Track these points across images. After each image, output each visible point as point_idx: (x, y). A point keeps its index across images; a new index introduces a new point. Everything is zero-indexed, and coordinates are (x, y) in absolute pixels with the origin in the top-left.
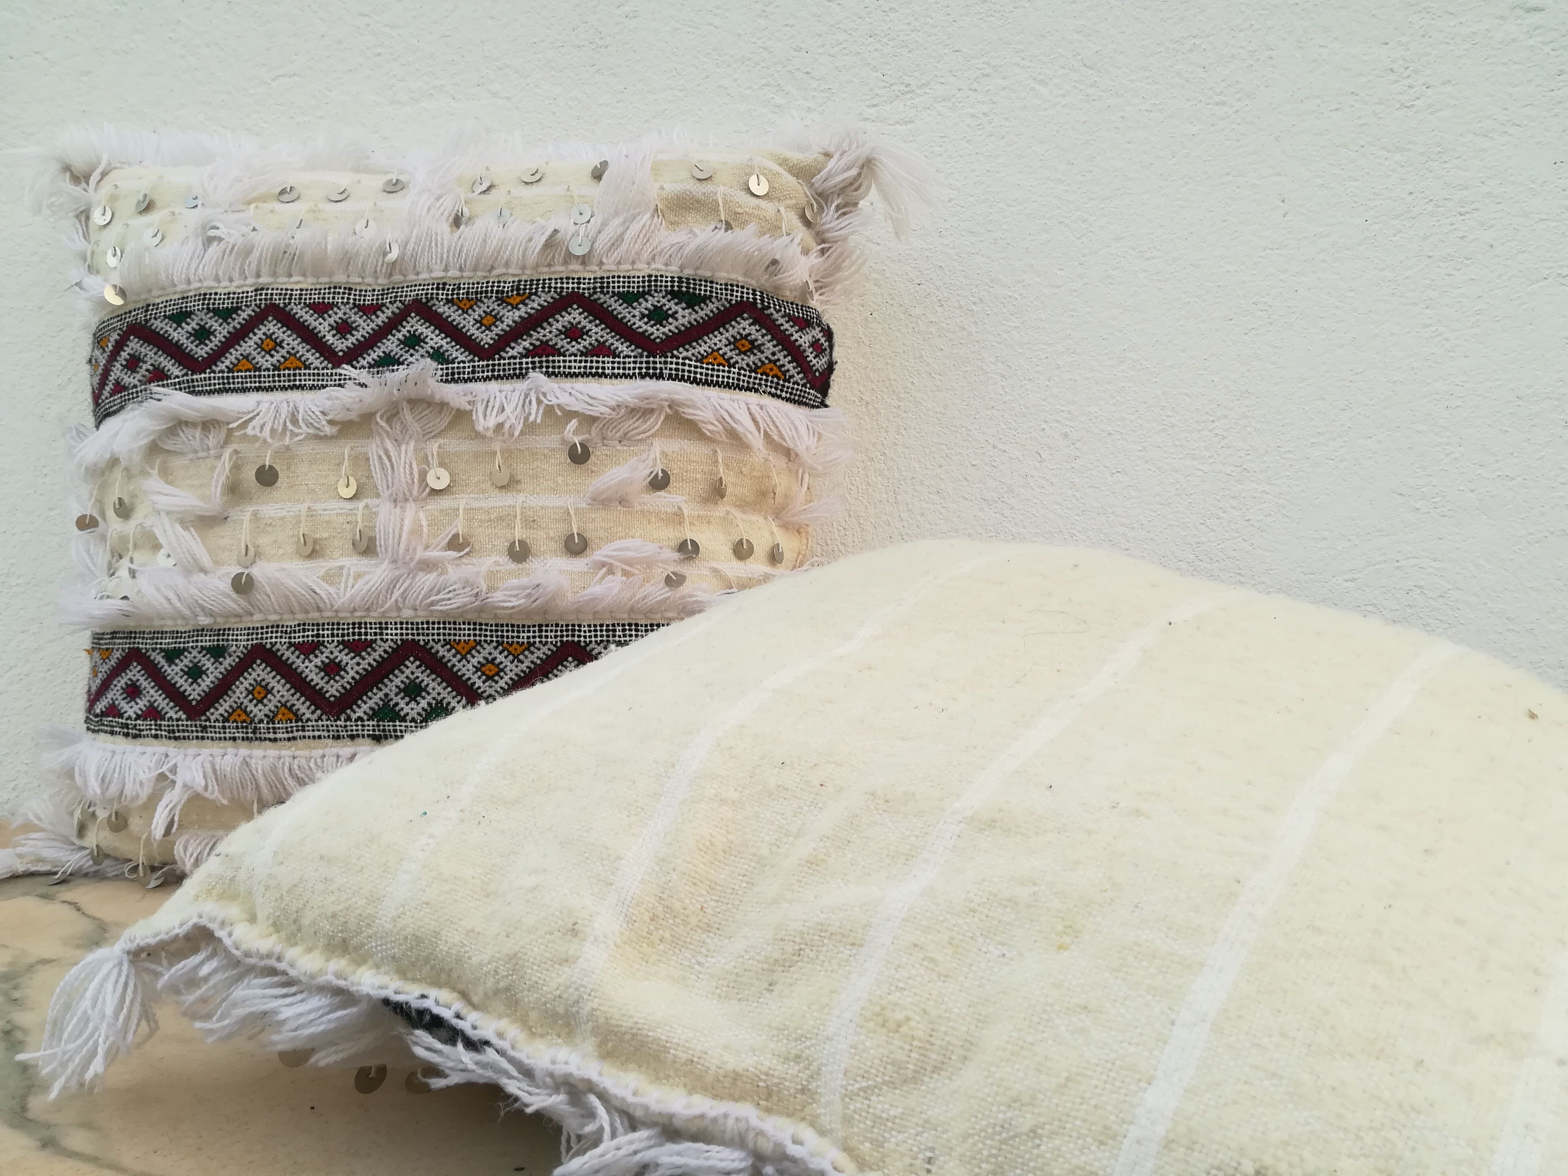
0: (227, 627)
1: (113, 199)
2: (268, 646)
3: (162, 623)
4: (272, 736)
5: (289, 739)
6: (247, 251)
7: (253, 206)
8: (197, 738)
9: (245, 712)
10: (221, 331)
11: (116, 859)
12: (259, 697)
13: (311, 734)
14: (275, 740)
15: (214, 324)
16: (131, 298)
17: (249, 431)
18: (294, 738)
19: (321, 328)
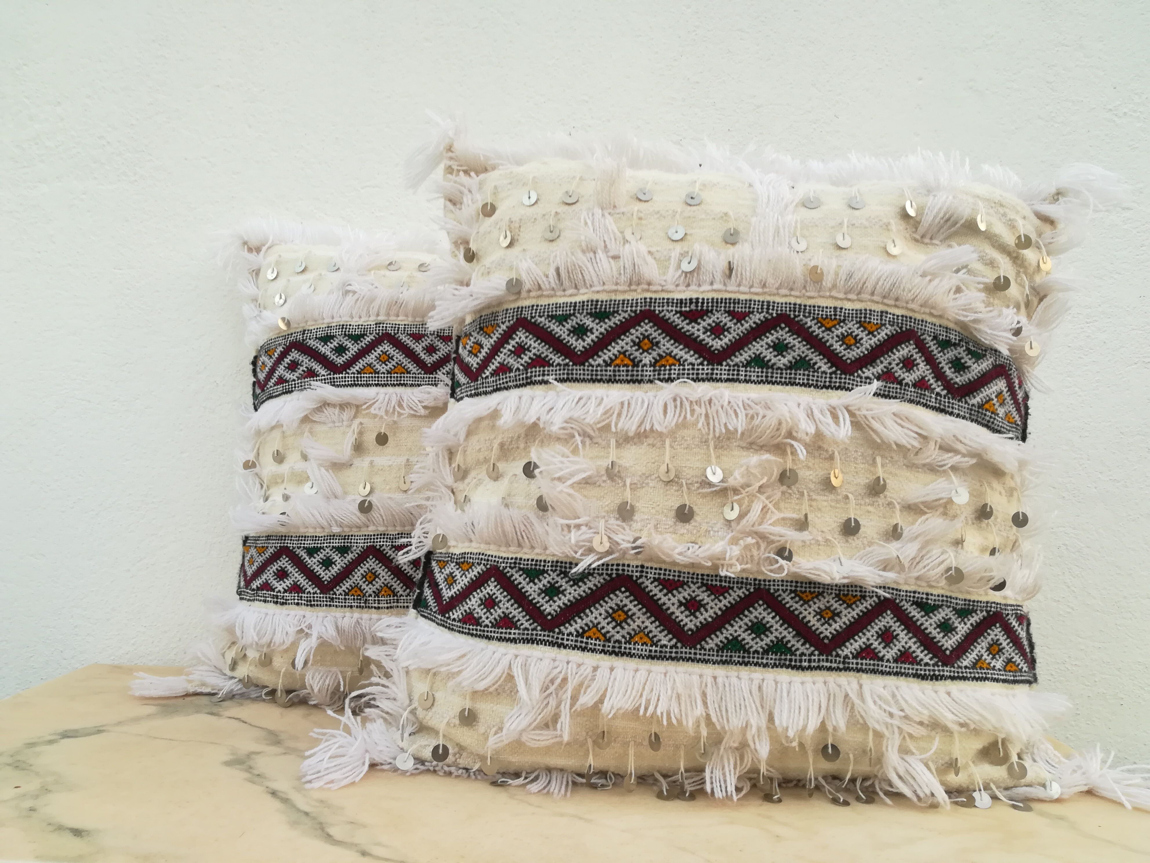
0: (350, 534)
1: (278, 263)
2: (378, 547)
3: (306, 530)
4: (376, 605)
5: (388, 608)
6: (372, 300)
7: (372, 272)
8: (326, 605)
9: (360, 589)
10: (353, 348)
11: (257, 686)
12: (370, 580)
13: (402, 604)
14: (379, 608)
15: (349, 344)
16: (293, 325)
17: (372, 410)
18: (391, 607)
19: (417, 349)
